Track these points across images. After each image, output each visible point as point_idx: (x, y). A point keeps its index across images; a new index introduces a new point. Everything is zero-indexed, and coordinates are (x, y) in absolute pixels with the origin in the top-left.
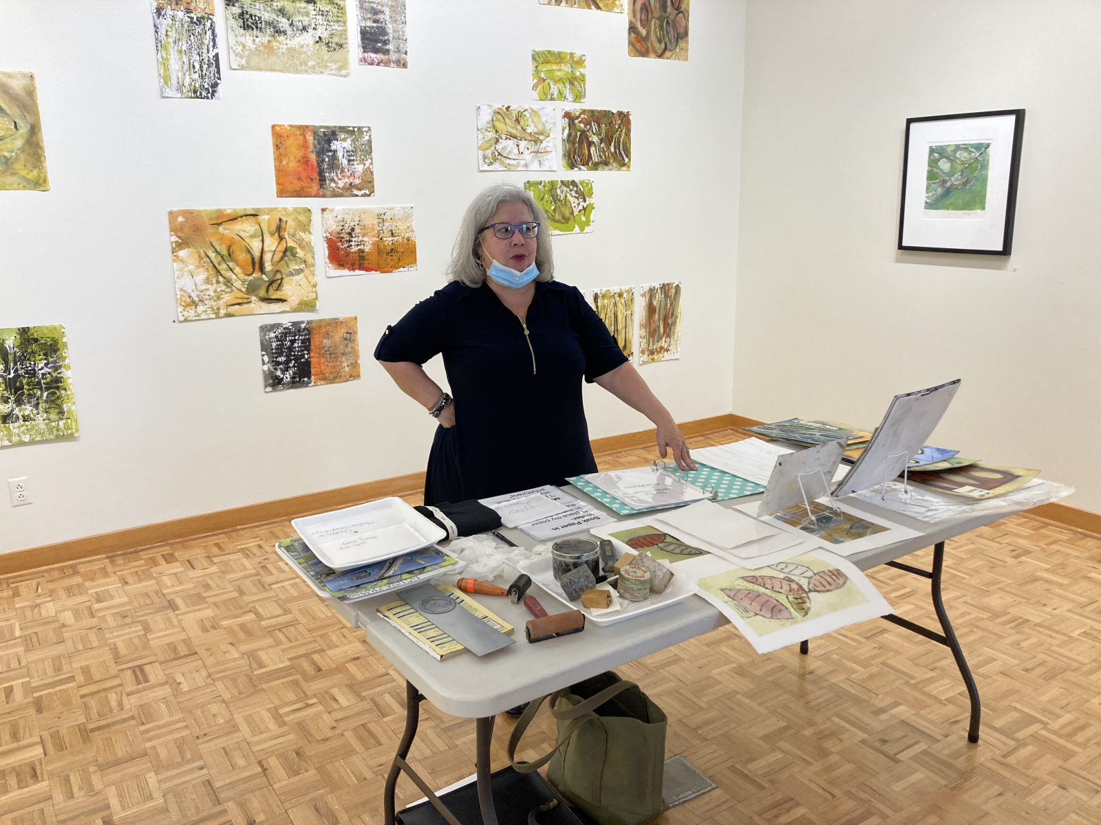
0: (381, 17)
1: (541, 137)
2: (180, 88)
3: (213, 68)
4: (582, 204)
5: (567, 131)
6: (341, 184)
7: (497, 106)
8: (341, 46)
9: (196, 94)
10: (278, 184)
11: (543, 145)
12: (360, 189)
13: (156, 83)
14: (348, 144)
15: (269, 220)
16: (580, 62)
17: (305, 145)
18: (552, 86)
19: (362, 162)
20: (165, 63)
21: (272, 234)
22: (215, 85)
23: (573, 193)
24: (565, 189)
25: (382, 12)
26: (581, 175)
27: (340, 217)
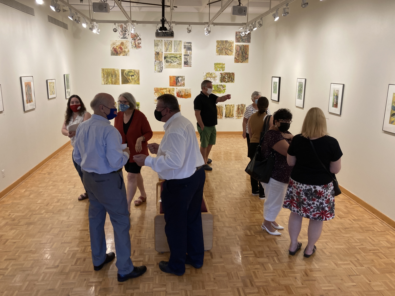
0: (187, 59)
1: (215, 77)
2: (157, 71)
3: (162, 68)
4: (223, 89)
5: (221, 76)
6: (179, 85)
7: (207, 72)
8: (181, 64)
9: (159, 72)
10: (170, 84)
11: (216, 78)
12: (182, 85)
13: (154, 70)
14: (181, 79)
15: (168, 90)
16: (224, 64)
17: (174, 79)
18: (218, 69)
19: (183, 81)
20: (155, 68)
21: (168, 92)
22: (162, 70)
23: (222, 87)
24: (220, 86)
25: (188, 59)
26: (223, 84)
27: (179, 90)
